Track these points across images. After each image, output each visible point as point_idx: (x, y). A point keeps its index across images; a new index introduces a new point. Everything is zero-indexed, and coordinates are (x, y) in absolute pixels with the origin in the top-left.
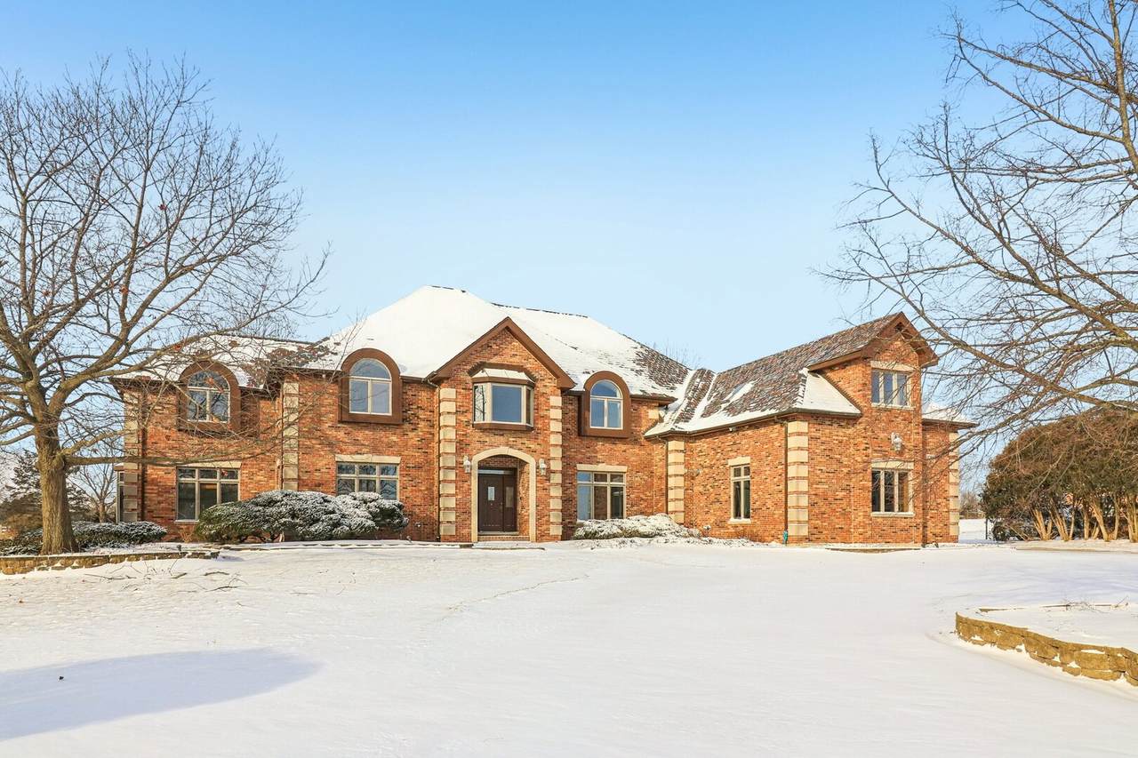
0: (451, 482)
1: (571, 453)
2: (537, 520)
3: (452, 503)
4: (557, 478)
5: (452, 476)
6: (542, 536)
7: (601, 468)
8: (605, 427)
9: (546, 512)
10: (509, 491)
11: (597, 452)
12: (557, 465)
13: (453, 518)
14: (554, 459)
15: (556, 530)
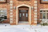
0: (12, 12)
1: (39, 7)
2: (31, 20)
3: (12, 16)
4: (36, 11)
5: (12, 11)
6: (32, 23)
7: (45, 9)
8: (46, 1)
9: (33, 18)
10: (27, 14)
11: (44, 6)
12: (36, 8)
13: (12, 20)
14: (35, 6)
15: (36, 22)
